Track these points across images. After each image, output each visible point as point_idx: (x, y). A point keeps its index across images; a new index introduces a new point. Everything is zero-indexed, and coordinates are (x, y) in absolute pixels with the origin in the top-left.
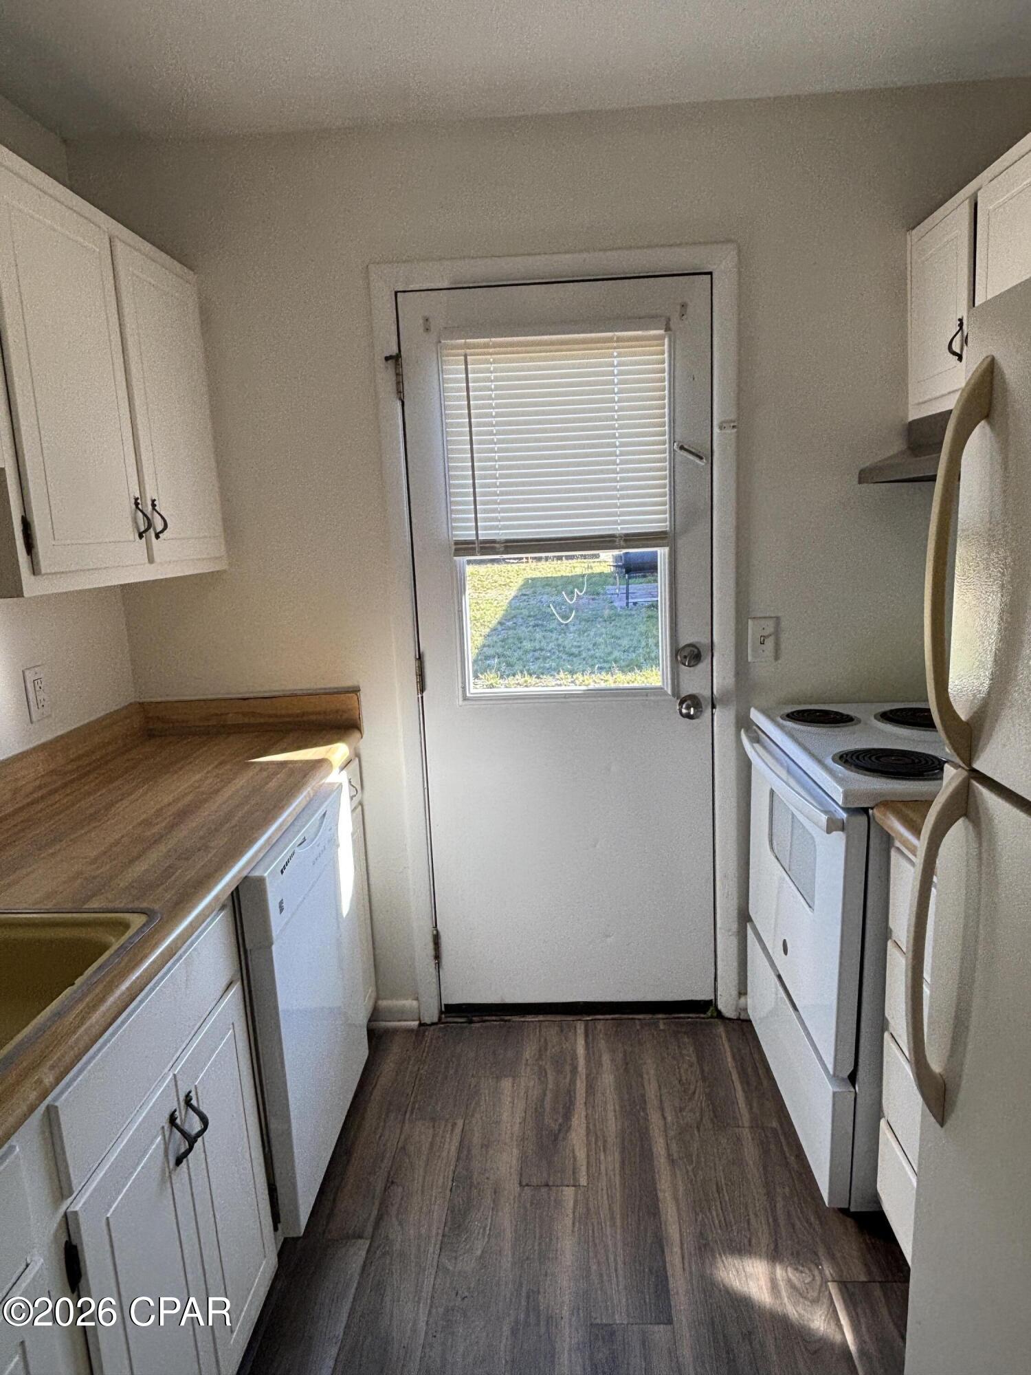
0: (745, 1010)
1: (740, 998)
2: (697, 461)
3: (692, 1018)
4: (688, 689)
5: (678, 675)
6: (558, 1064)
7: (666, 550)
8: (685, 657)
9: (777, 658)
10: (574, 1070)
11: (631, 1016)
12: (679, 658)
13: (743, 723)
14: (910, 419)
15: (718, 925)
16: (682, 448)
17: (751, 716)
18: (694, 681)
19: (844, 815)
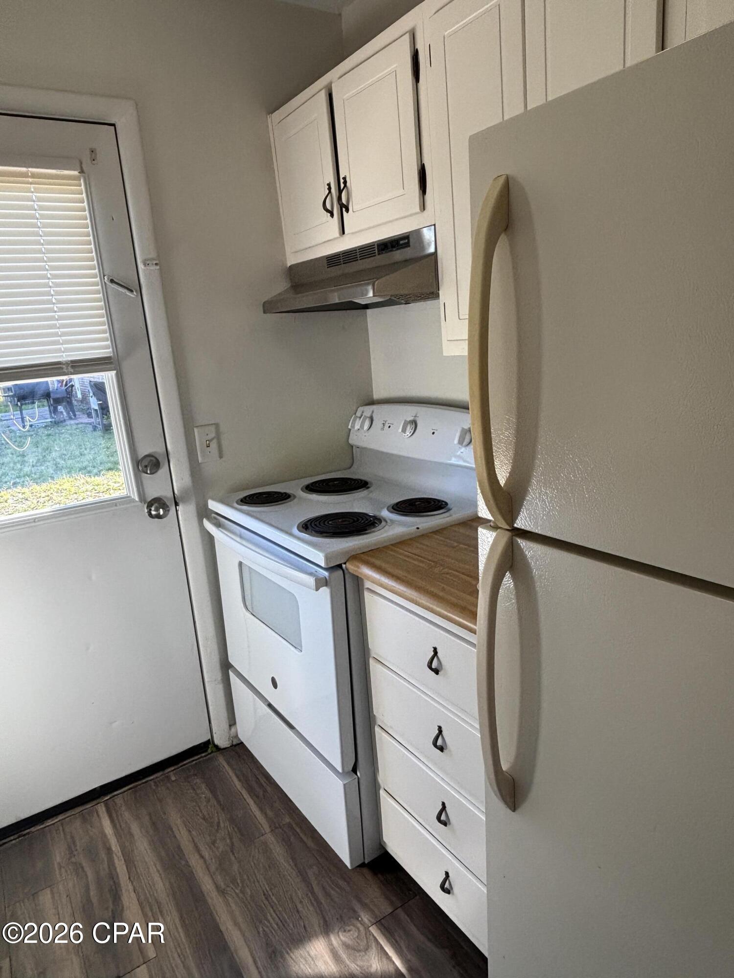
0: (237, 736)
1: (230, 729)
2: (128, 293)
3: (196, 760)
4: (151, 494)
5: (142, 482)
6: (91, 852)
7: (113, 373)
8: (146, 466)
9: (221, 457)
10: (109, 850)
11: (144, 781)
12: (140, 468)
13: (204, 513)
14: (289, 265)
15: (206, 680)
16: (112, 281)
17: (210, 507)
18: (156, 486)
19: (326, 574)
